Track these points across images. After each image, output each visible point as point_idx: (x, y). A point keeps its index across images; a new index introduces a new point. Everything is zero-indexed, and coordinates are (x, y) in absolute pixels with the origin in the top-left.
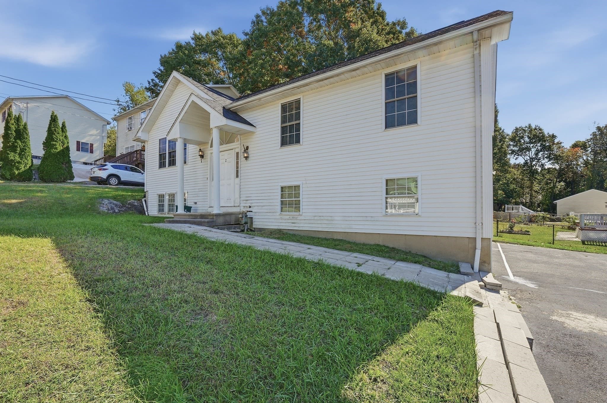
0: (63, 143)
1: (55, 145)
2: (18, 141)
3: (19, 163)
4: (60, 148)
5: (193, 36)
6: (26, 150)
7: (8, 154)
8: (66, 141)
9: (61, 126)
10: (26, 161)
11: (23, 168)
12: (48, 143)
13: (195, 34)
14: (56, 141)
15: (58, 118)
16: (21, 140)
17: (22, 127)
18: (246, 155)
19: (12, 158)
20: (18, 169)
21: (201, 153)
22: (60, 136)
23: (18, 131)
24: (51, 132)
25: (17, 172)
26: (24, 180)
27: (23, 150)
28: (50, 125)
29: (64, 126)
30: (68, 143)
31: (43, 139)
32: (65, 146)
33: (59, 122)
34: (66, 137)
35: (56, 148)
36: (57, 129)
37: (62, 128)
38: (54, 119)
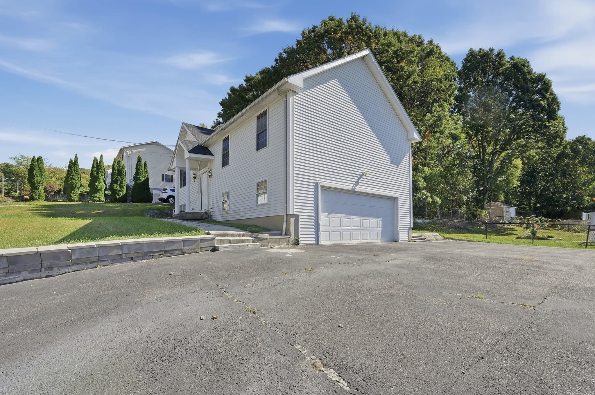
0: (145, 176)
1: (140, 178)
2: (119, 177)
3: (119, 191)
4: (142, 179)
5: (245, 78)
6: (123, 182)
7: (114, 186)
8: (146, 174)
9: (143, 164)
10: (123, 190)
11: (121, 194)
12: (136, 177)
13: (247, 77)
14: (140, 175)
15: (142, 159)
16: (120, 176)
17: (121, 167)
18: (210, 175)
19: (116, 188)
20: (119, 195)
21: (194, 175)
22: (142, 172)
23: (119, 170)
24: (137, 169)
25: (118, 197)
26: (122, 202)
27: (121, 182)
28: (137, 164)
29: (145, 164)
30: (148, 176)
31: (133, 174)
32: (146, 178)
33: (142, 162)
34: (147, 172)
35: (140, 180)
36: (141, 167)
37: (144, 166)
38: (139, 160)
